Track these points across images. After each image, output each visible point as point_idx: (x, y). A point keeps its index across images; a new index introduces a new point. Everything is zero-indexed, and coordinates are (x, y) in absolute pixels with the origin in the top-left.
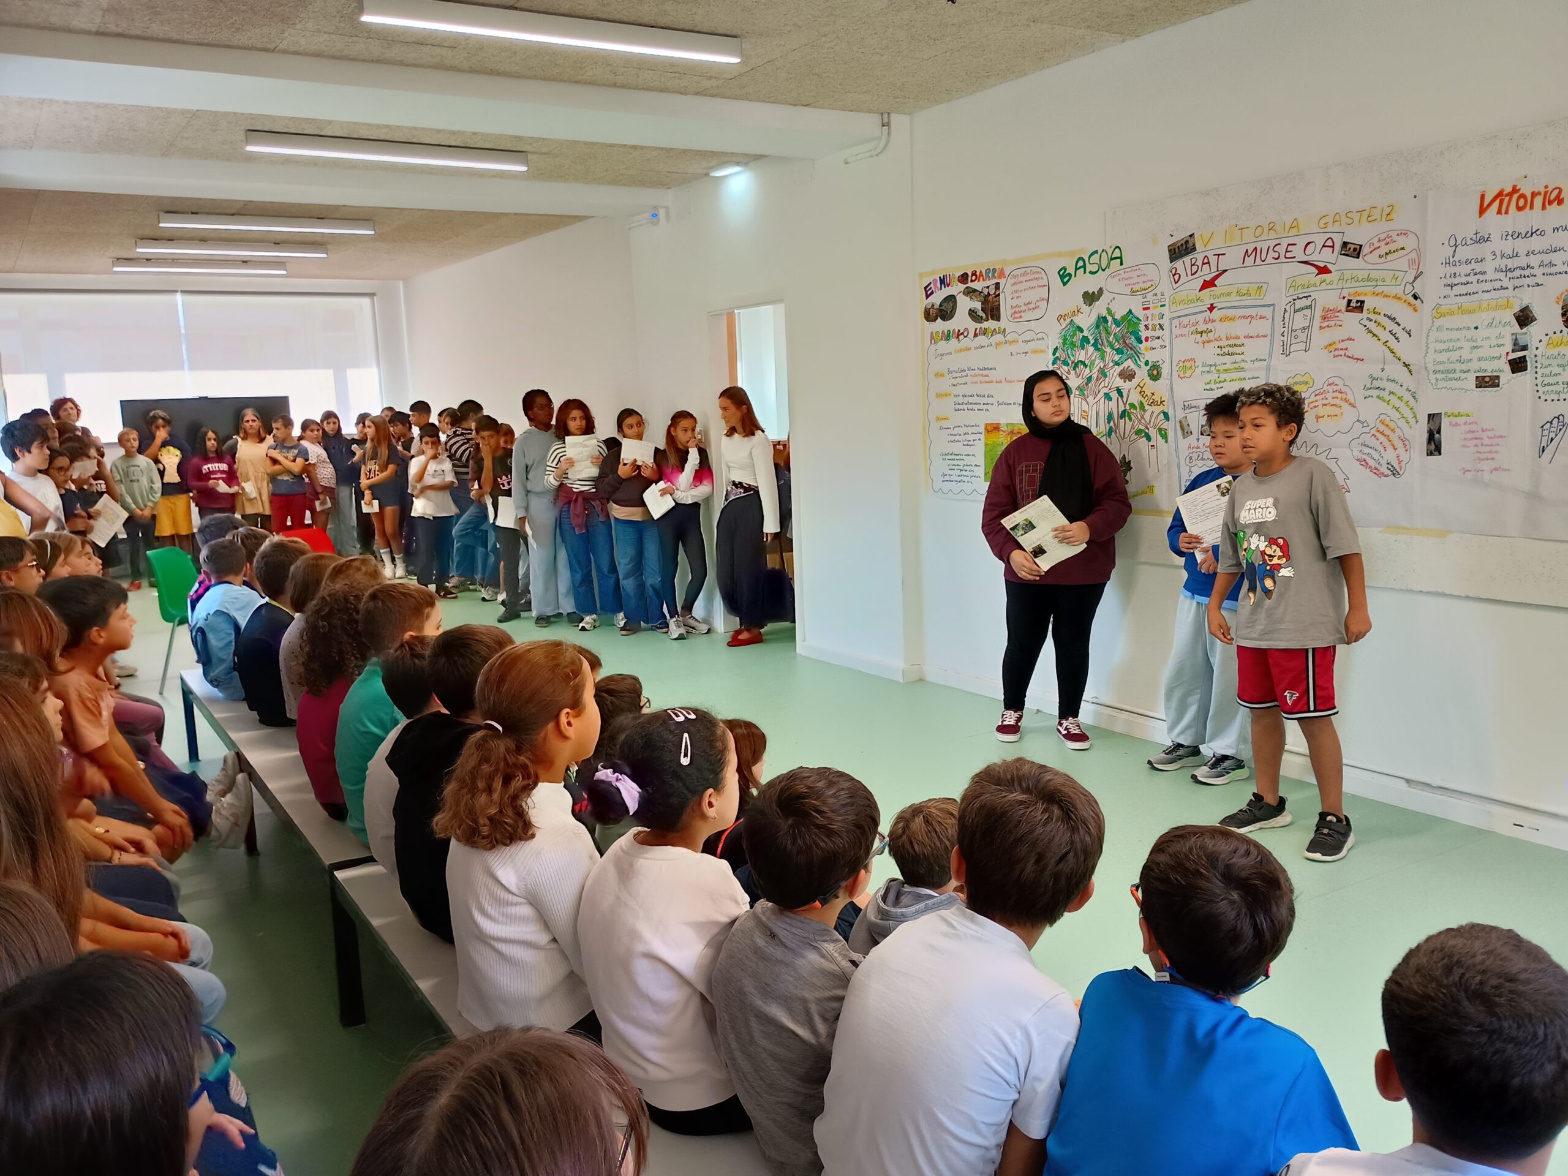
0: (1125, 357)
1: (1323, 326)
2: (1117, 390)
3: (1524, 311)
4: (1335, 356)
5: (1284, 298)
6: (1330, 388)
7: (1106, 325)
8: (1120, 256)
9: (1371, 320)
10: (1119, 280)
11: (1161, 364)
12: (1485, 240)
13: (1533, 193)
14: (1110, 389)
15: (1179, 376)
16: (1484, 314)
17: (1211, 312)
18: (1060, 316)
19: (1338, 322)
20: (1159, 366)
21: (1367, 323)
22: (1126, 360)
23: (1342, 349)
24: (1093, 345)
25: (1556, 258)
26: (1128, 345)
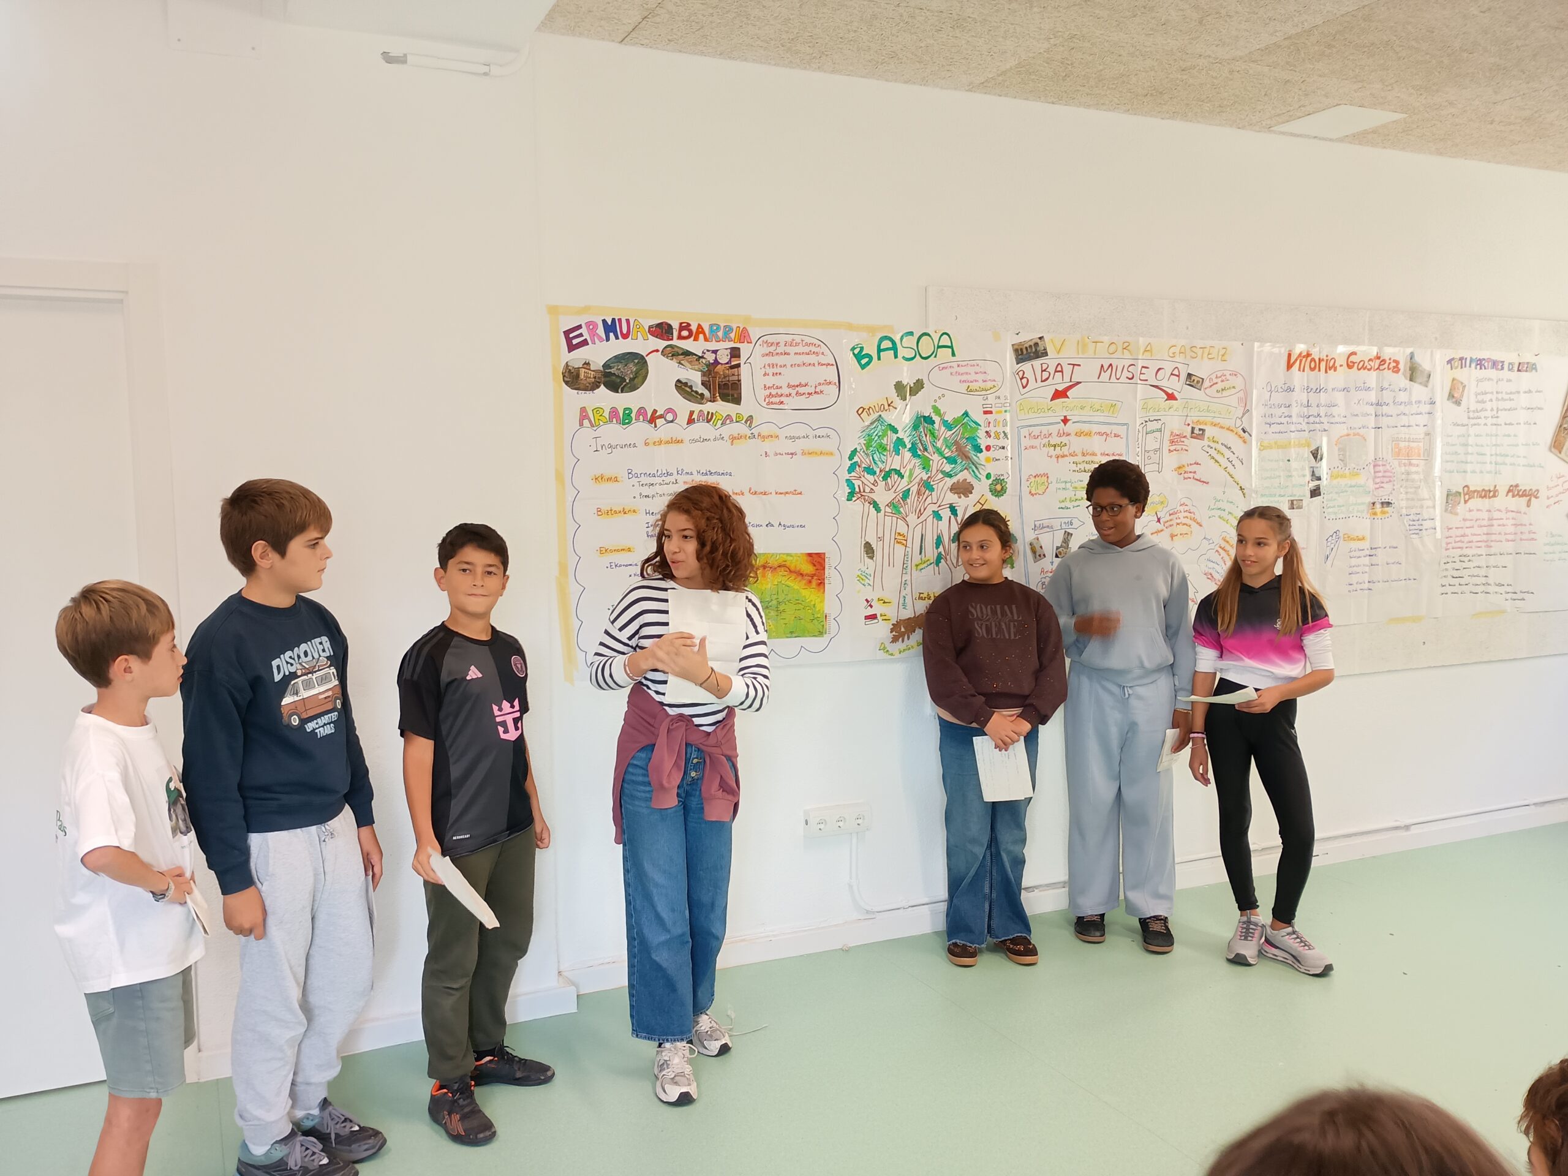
0: (959, 468)
1: (1172, 449)
2: (949, 507)
3: (1317, 449)
4: (1185, 478)
5: (1138, 419)
6: (1182, 508)
7: (930, 427)
8: (950, 345)
9: (1212, 448)
10: (951, 374)
11: (1005, 477)
12: (1290, 390)
13: (1319, 359)
14: (939, 506)
15: (1030, 492)
16: (1293, 450)
17: (1065, 425)
18: (862, 409)
19: (1184, 447)
20: (1003, 479)
21: (1208, 449)
22: (961, 471)
23: (1190, 472)
24: (910, 450)
25: (1335, 411)
26: (964, 454)
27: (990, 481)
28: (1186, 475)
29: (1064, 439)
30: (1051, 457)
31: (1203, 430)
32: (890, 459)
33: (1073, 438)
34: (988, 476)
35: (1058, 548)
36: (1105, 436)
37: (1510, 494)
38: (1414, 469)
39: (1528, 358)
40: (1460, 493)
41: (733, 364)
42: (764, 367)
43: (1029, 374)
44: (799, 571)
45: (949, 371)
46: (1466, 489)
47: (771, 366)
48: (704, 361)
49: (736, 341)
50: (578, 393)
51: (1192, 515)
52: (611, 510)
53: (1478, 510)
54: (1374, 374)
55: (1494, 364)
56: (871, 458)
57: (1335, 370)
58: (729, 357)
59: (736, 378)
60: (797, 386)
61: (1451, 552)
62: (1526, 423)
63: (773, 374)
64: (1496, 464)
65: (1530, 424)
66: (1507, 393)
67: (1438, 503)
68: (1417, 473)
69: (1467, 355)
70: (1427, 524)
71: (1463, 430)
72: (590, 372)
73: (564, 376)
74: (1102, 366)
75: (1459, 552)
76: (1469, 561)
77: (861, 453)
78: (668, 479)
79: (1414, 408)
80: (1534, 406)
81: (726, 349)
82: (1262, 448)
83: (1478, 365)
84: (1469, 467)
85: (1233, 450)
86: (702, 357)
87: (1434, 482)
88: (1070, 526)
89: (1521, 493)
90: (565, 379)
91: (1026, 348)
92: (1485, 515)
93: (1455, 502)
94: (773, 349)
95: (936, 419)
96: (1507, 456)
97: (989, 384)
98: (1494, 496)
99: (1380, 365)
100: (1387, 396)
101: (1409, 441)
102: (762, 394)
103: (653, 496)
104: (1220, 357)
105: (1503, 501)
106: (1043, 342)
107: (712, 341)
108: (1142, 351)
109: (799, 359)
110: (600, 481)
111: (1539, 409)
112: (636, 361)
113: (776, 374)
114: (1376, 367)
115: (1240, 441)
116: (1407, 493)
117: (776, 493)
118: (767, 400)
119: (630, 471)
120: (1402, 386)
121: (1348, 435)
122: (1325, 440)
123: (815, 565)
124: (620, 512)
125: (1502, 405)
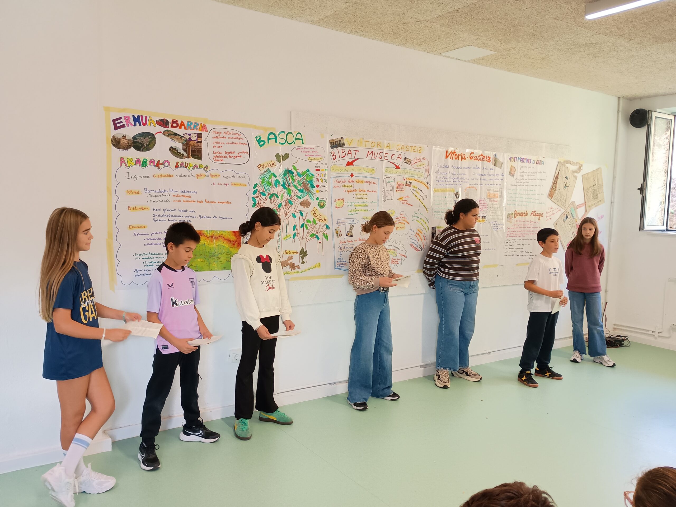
0: (304, 194)
1: (397, 190)
2: (300, 212)
3: (457, 193)
4: (403, 203)
5: (383, 176)
6: (401, 216)
7: (291, 175)
8: (301, 138)
9: (414, 190)
10: (302, 151)
11: (325, 200)
12: (447, 167)
13: (459, 154)
14: (295, 211)
15: (336, 207)
16: (447, 192)
17: (352, 177)
18: (260, 165)
19: (403, 190)
20: (324, 200)
21: (413, 191)
22: (305, 196)
23: (405, 201)
24: (282, 185)
25: (465, 177)
26: (306, 188)
27: (318, 201)
28: (403, 202)
29: (351, 184)
30: (345, 191)
31: (411, 182)
32: (273, 189)
33: (355, 183)
34: (317, 199)
35: (347, 232)
36: (369, 183)
37: (532, 215)
38: (495, 203)
39: (540, 159)
40: (513, 214)
41: (198, 141)
42: (214, 143)
43: (336, 154)
44: (229, 239)
45: (300, 150)
46: (515, 212)
47: (217, 143)
48: (184, 139)
49: (200, 130)
50: (119, 150)
51: (405, 219)
52: (135, 208)
53: (520, 221)
54: (480, 162)
55: (528, 160)
56: (264, 188)
57: (465, 160)
58: (196, 137)
59: (200, 147)
60: (229, 153)
61: (509, 238)
62: (539, 186)
63: (218, 147)
64: (527, 202)
65: (540, 186)
66: (532, 173)
67: (504, 217)
68: (496, 204)
69: (517, 156)
70: (500, 226)
71: (514, 187)
72: (126, 140)
73: (112, 142)
74: (368, 152)
75: (512, 238)
76: (516, 242)
77: (259, 185)
78: (165, 194)
79: (496, 177)
80: (542, 179)
81: (195, 134)
82: (435, 191)
83: (521, 160)
84: (517, 203)
85: (423, 191)
86: (183, 137)
87: (503, 209)
88: (353, 223)
89: (536, 215)
90: (113, 143)
91: (335, 142)
92: (522, 223)
93: (511, 217)
94: (218, 135)
95: (294, 171)
96: (531, 199)
97: (318, 157)
98: (526, 215)
99: (483, 158)
100: (485, 172)
101: (493, 191)
102: (212, 156)
103: (157, 202)
104: (418, 151)
105: (529, 218)
106: (343, 140)
107: (188, 129)
108: (385, 147)
109: (231, 141)
110: (130, 193)
111: (544, 180)
112: (150, 136)
113: (220, 147)
114: (481, 159)
115: (426, 188)
116: (492, 213)
117: (218, 202)
118: (215, 159)
119: (145, 189)
120: (491, 168)
121: (470, 187)
122: (460, 189)
123: (236, 237)
124: (140, 209)
125: (530, 178)
